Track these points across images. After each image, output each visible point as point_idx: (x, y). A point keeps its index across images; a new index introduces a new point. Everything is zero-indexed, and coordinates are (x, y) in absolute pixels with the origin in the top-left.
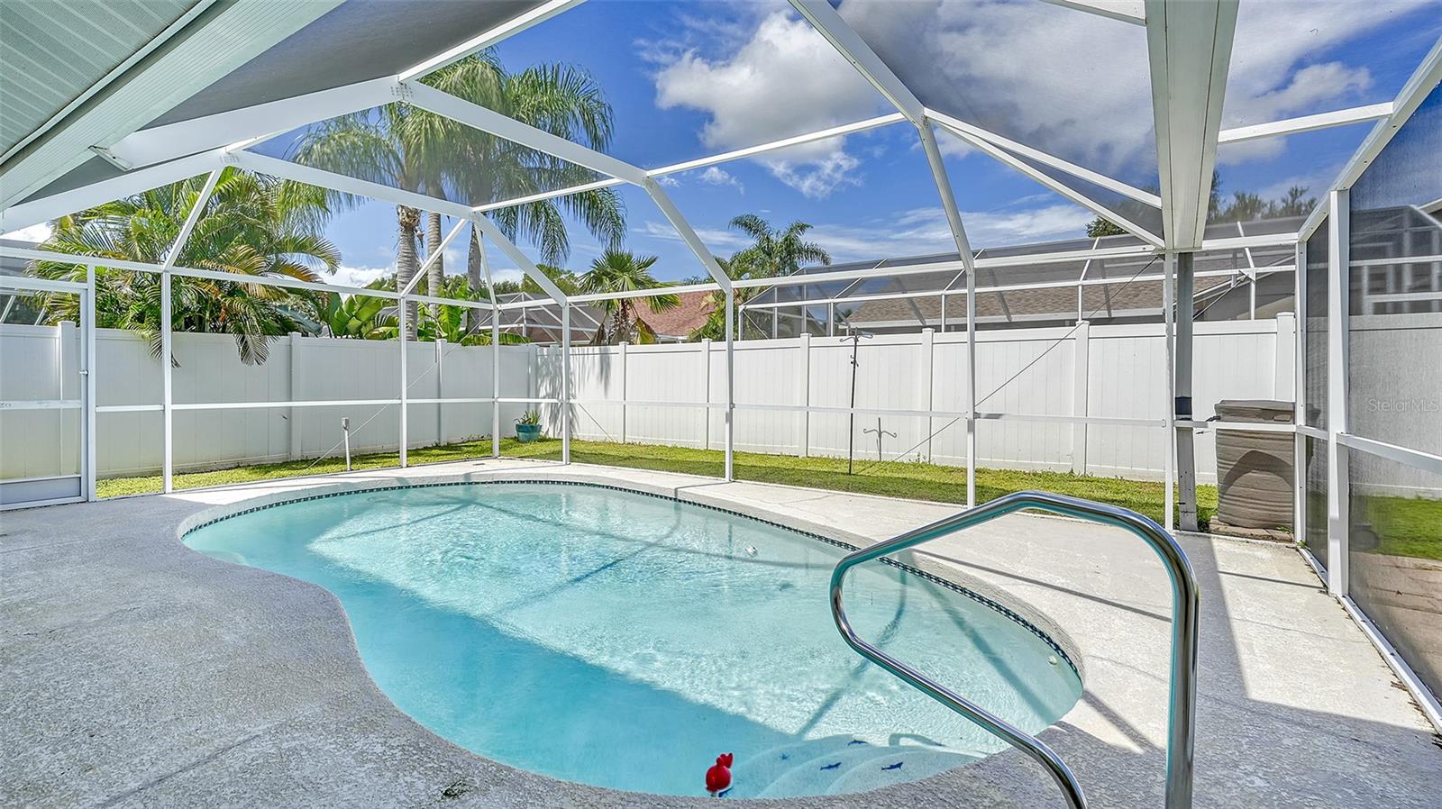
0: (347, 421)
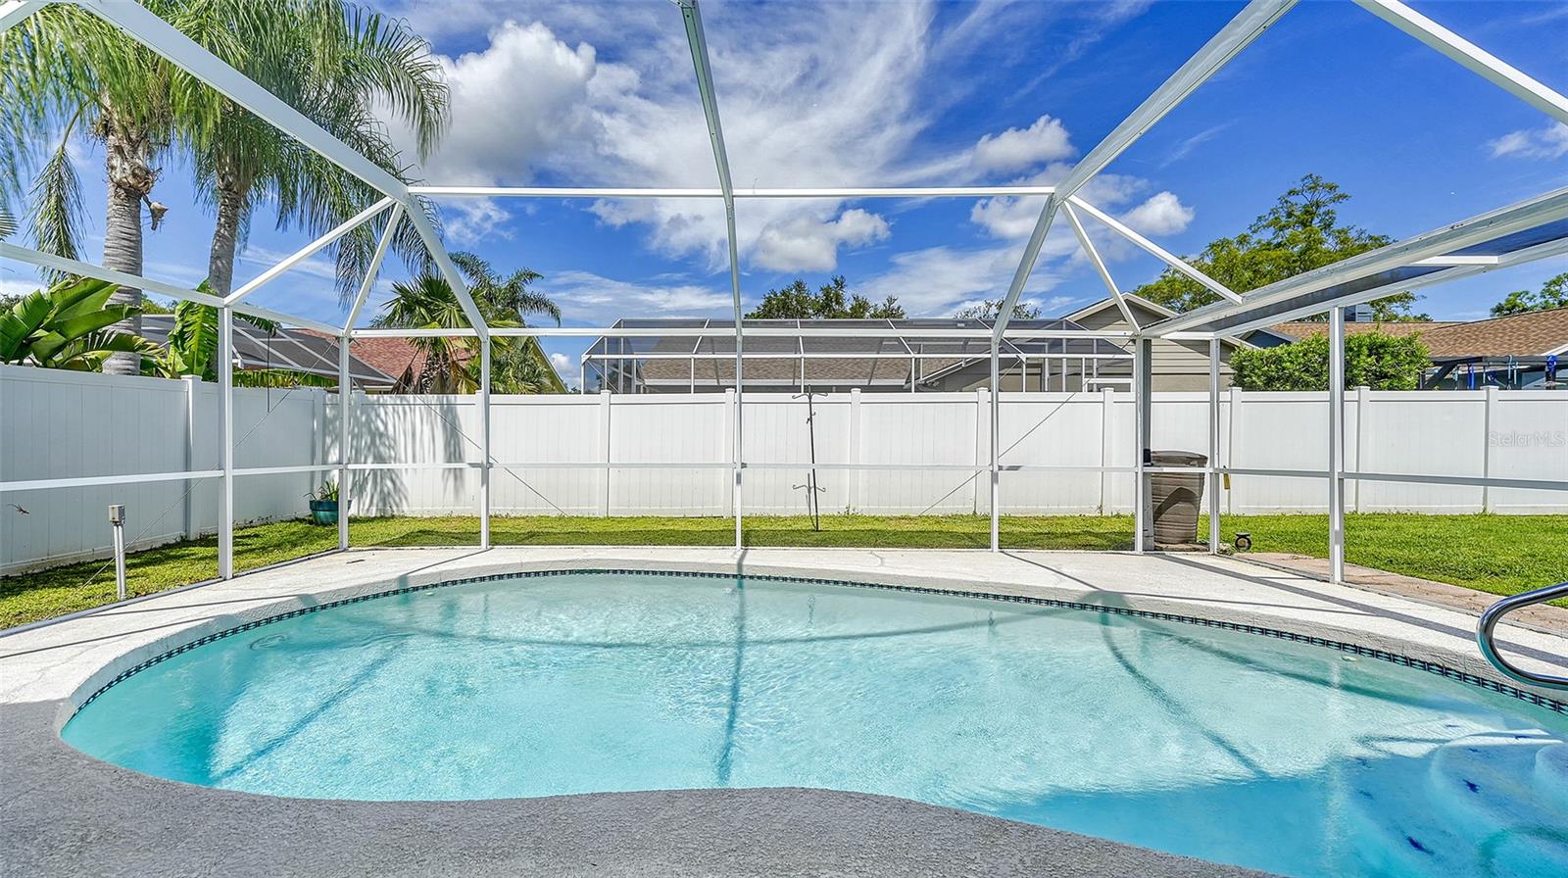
0: (122, 511)
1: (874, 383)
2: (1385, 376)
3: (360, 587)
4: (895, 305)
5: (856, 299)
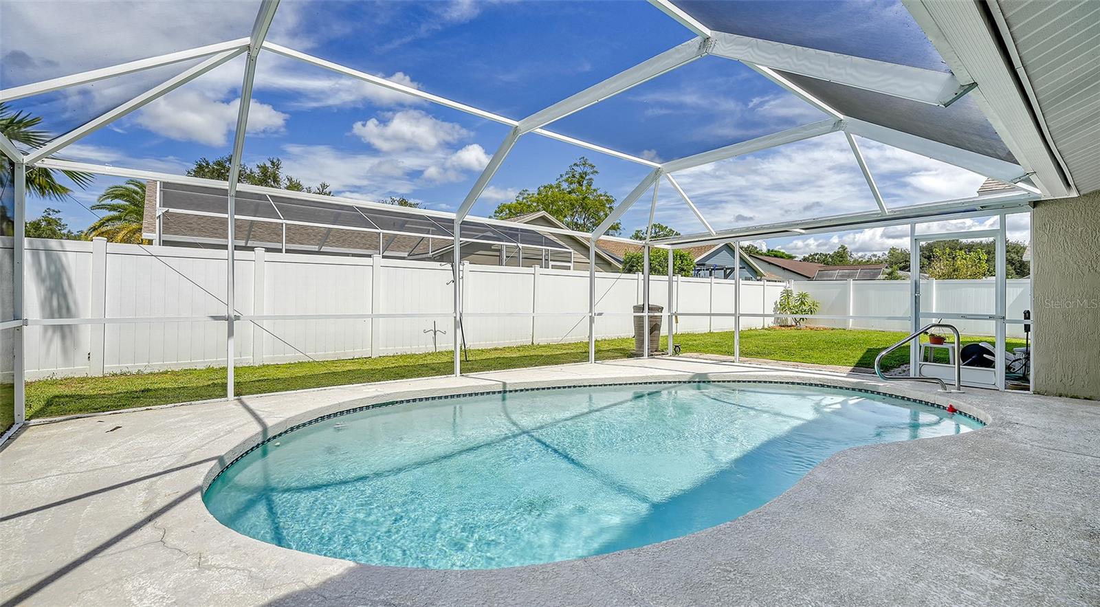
2: (683, 270)
4: (327, 190)
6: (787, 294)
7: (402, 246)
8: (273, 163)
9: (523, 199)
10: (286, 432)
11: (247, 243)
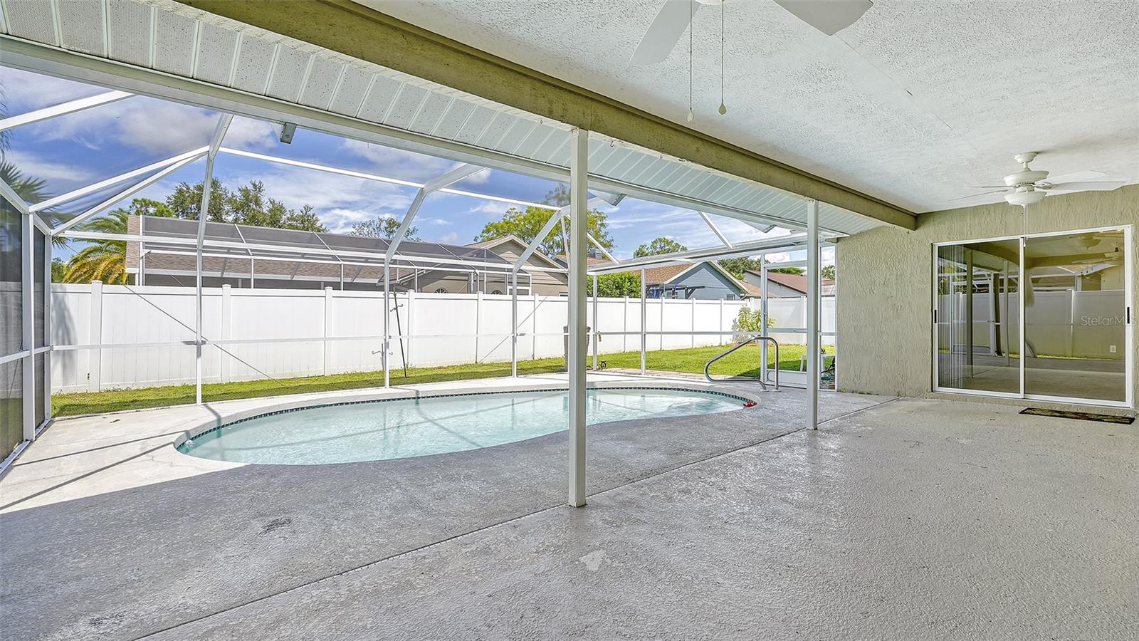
1: (296, 278)
2: (632, 291)
3: (204, 425)
4: (311, 213)
5: (272, 202)
6: (745, 311)
7: (374, 272)
8: (254, 185)
9: (510, 217)
10: (236, 422)
11: (222, 274)
